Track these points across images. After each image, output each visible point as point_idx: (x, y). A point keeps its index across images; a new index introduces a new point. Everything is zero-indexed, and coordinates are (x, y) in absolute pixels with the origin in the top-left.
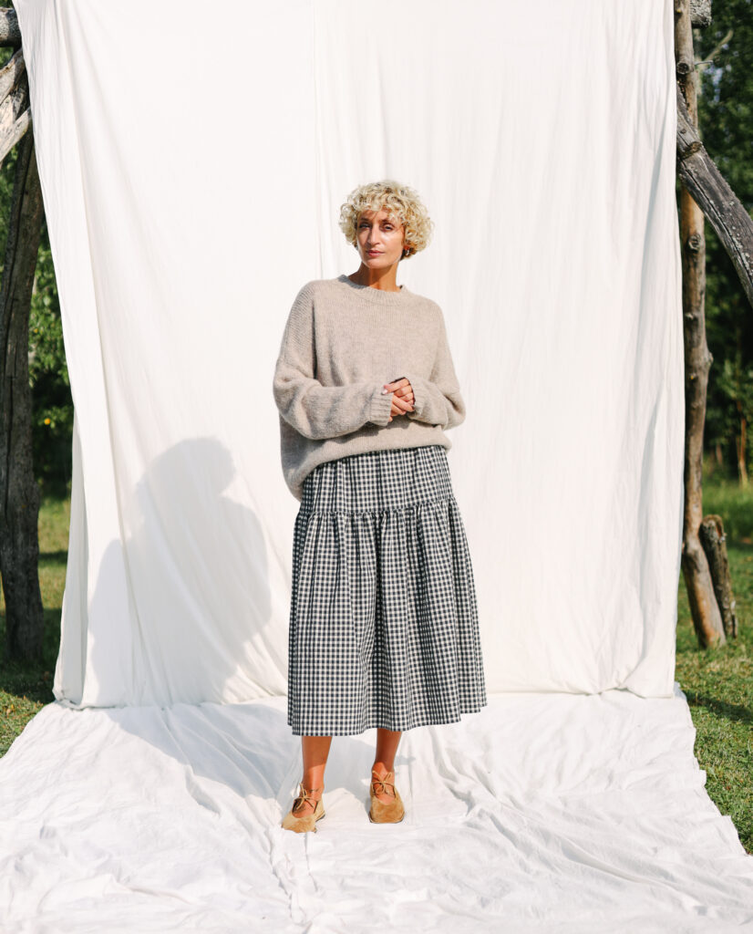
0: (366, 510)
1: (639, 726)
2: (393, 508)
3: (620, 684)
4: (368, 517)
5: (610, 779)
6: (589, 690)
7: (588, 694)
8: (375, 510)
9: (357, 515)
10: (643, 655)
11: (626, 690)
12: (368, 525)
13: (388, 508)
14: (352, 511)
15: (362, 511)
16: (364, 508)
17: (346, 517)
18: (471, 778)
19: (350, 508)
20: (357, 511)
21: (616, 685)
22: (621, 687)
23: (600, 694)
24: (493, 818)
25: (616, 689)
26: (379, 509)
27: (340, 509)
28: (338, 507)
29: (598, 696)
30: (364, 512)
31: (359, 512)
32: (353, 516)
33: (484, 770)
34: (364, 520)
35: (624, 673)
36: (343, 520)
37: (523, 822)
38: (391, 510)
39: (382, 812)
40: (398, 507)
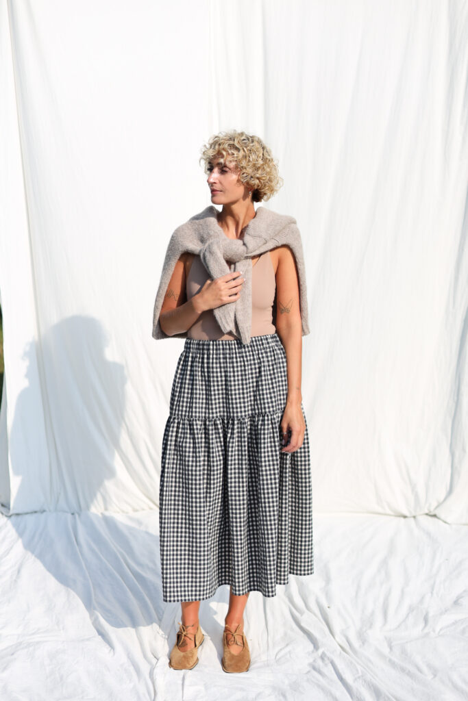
0: (217, 417)
1: (447, 560)
2: (237, 417)
3: (430, 512)
4: (218, 422)
5: (426, 620)
6: (406, 513)
7: (405, 517)
8: (224, 416)
9: (209, 421)
10: (450, 492)
11: (435, 516)
12: (218, 429)
13: (234, 417)
14: (205, 417)
15: (213, 417)
16: (215, 415)
17: (200, 423)
18: (315, 615)
19: (203, 415)
20: (209, 417)
21: (427, 511)
22: (432, 513)
23: (414, 517)
24: (333, 663)
25: (427, 514)
26: (227, 416)
27: (196, 417)
28: (194, 414)
29: (412, 519)
30: (215, 418)
31: (211, 419)
32: (205, 421)
33: (325, 603)
34: (216, 425)
35: (434, 504)
36: (198, 425)
37: (357, 670)
38: (236, 419)
39: (233, 662)
40: (241, 416)
